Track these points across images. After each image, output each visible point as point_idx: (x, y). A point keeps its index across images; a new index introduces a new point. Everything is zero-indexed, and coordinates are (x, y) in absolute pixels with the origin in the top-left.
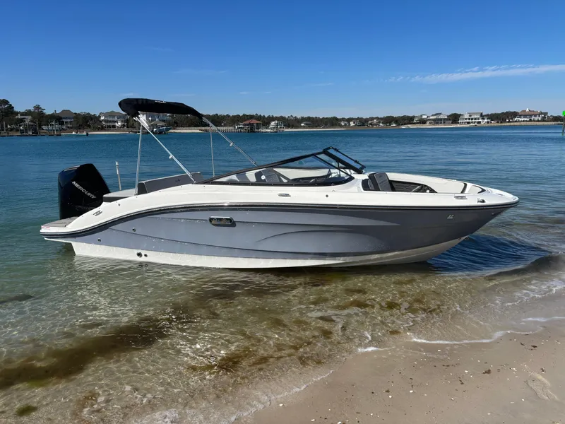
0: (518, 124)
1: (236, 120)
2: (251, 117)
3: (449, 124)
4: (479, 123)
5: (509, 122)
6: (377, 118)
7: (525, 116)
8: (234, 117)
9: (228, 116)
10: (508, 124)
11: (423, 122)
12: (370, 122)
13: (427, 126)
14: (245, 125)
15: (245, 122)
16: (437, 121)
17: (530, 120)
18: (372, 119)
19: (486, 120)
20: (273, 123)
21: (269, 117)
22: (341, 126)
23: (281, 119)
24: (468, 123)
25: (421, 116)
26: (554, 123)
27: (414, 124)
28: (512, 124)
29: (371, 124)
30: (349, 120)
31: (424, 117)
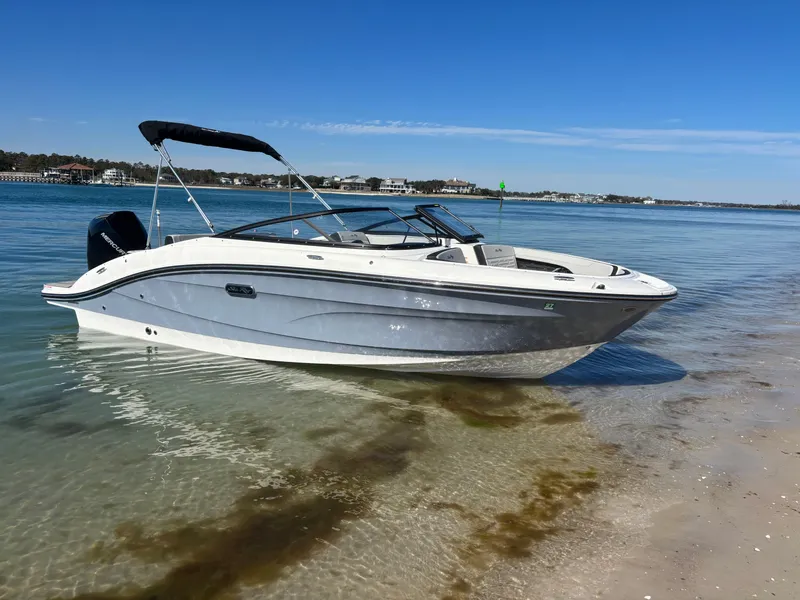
0: (446, 196)
1: (39, 163)
2: (68, 160)
3: (368, 191)
4: (403, 192)
5: (436, 193)
6: (272, 176)
7: (453, 187)
8: (37, 157)
9: (23, 155)
10: (436, 196)
11: (336, 186)
12: (262, 181)
13: (341, 191)
14: (63, 171)
15: (64, 167)
16: (353, 186)
17: (458, 193)
18: (266, 177)
19: (411, 189)
20: (109, 172)
21: (100, 162)
22: (220, 184)
23: (122, 167)
24: (391, 191)
25: (333, 178)
26: (482, 197)
27: (324, 187)
28: (439, 196)
29: (264, 184)
30: (232, 176)
31: (337, 179)
